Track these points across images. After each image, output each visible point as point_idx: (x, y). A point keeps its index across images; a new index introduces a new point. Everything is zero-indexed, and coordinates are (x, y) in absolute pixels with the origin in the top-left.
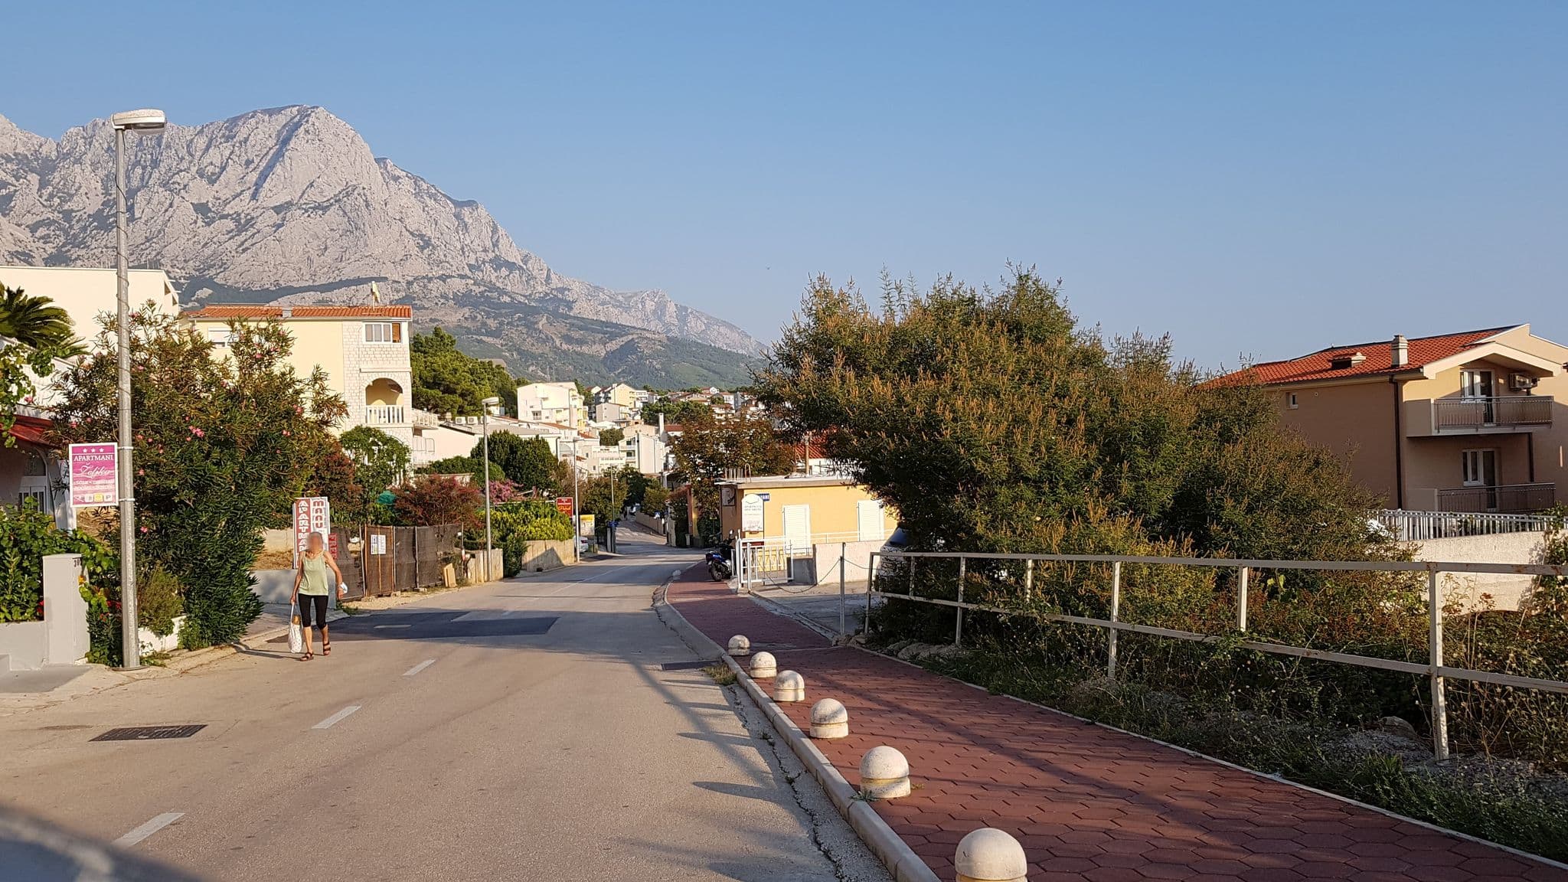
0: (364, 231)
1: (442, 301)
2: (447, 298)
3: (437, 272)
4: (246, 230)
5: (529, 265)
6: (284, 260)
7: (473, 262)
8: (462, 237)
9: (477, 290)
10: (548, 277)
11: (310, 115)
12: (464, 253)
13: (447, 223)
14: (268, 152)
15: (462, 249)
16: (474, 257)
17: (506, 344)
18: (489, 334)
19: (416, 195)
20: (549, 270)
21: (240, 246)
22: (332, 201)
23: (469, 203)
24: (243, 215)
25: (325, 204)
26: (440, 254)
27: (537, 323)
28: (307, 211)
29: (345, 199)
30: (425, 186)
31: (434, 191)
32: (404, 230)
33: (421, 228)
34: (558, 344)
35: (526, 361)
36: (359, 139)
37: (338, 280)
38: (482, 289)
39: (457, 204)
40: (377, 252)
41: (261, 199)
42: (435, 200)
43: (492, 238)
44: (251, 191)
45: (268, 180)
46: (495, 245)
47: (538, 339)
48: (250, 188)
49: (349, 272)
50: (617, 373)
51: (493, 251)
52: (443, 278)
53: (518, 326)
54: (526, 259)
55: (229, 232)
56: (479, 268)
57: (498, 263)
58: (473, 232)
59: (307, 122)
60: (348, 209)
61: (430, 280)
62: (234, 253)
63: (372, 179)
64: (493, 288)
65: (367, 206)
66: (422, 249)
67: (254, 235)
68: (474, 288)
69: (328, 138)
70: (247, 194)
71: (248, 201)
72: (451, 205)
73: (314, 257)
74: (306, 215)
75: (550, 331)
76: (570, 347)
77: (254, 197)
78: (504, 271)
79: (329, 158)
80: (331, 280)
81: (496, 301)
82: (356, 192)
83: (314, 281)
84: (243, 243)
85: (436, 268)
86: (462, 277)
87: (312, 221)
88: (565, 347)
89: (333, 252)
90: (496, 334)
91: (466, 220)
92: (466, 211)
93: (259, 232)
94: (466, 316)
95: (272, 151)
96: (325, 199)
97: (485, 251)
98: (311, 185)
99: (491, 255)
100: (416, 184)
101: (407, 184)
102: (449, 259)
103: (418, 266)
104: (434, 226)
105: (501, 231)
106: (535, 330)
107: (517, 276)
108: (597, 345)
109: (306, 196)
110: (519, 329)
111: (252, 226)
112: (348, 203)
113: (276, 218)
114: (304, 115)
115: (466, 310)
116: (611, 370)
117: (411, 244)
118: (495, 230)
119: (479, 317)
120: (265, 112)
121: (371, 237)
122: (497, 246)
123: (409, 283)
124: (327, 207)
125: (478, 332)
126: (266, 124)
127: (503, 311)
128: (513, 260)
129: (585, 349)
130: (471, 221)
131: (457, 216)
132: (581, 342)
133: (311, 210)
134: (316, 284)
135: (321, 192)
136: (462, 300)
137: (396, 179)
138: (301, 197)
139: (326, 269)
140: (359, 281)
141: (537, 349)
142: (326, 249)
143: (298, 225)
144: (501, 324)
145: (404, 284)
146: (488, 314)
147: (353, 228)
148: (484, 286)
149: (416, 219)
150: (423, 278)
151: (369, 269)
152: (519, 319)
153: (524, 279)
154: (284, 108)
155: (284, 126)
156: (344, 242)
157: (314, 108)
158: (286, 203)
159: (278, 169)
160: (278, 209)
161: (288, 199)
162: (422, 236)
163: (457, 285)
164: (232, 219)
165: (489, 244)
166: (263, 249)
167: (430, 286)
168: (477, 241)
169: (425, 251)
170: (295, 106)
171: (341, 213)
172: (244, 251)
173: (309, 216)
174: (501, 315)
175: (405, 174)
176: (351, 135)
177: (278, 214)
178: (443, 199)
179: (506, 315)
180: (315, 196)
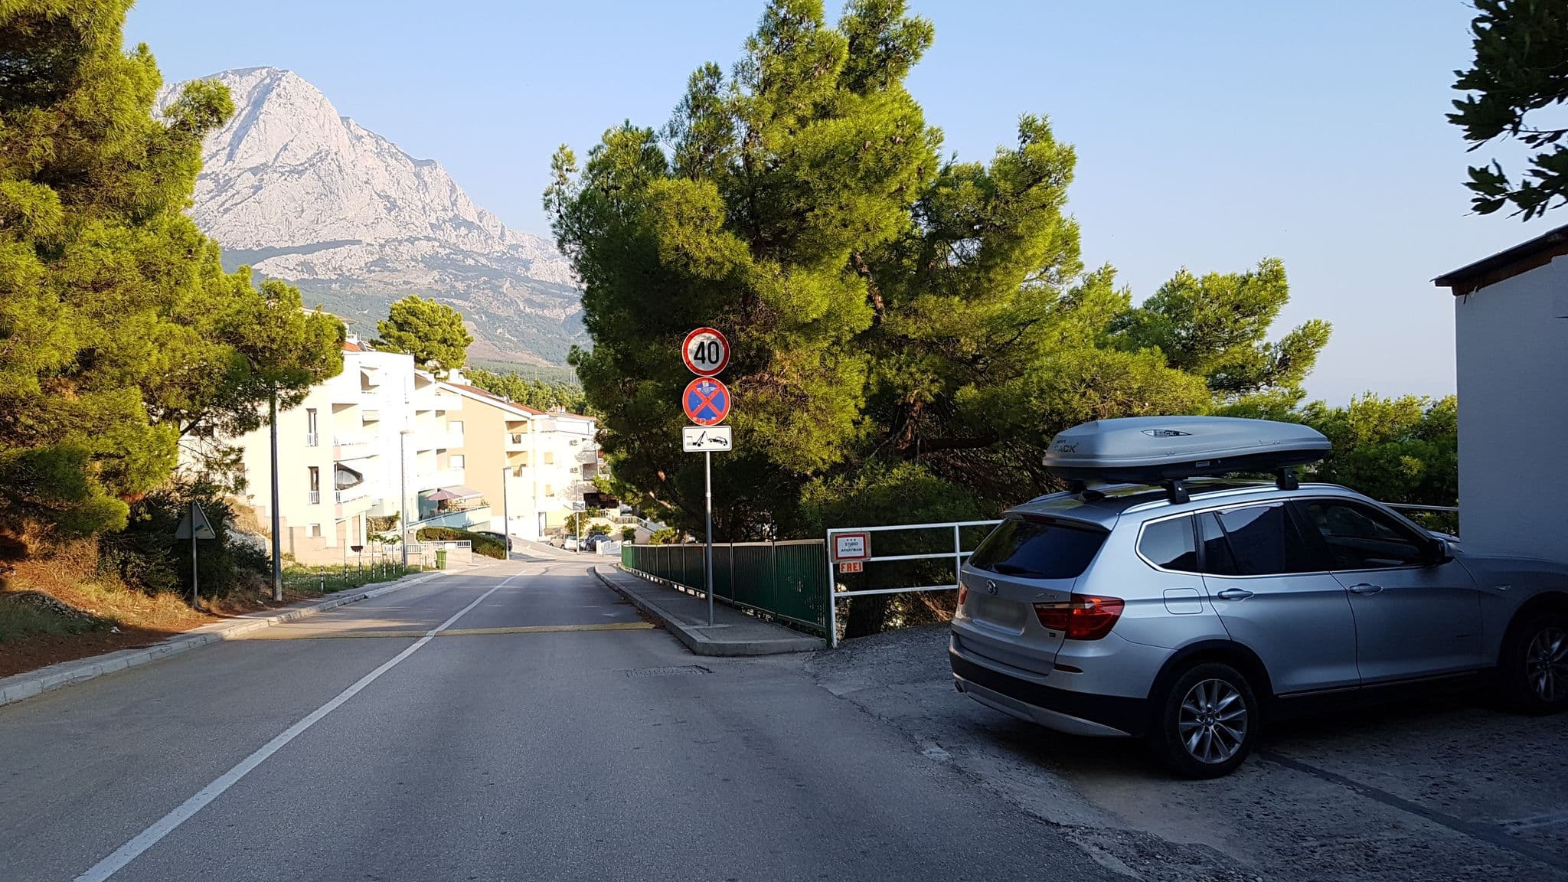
0: (338, 196)
1: (413, 263)
2: (416, 261)
3: (405, 234)
4: (226, 191)
5: (484, 222)
6: (264, 222)
7: (434, 221)
8: (423, 196)
9: (443, 252)
10: (503, 233)
11: (280, 79)
12: (425, 212)
13: (407, 182)
14: (240, 113)
15: (424, 208)
16: (435, 216)
17: (475, 307)
18: (458, 296)
19: (378, 154)
20: (503, 227)
21: (221, 206)
22: (306, 165)
23: (429, 163)
24: (221, 176)
25: (300, 168)
26: (405, 214)
27: (501, 287)
28: (283, 174)
29: (319, 164)
30: (386, 145)
31: (395, 151)
32: (374, 193)
33: (386, 188)
34: (522, 308)
35: (494, 324)
36: (327, 103)
37: (316, 241)
38: (448, 251)
39: (417, 163)
40: (351, 215)
41: (237, 160)
42: (396, 159)
43: (450, 197)
44: (227, 151)
45: (244, 142)
46: (454, 204)
47: (503, 303)
48: (224, 148)
49: (325, 235)
50: (576, 336)
51: (452, 210)
52: (412, 240)
53: (484, 289)
54: (481, 216)
55: (209, 192)
56: (440, 228)
57: (458, 222)
58: (433, 191)
59: (279, 85)
60: (322, 173)
61: (400, 242)
62: (216, 213)
63: (340, 140)
64: (457, 250)
65: (340, 171)
66: (390, 210)
67: (234, 195)
68: (440, 250)
69: (299, 102)
70: (223, 155)
71: (224, 161)
72: (412, 165)
73: (292, 219)
74: (283, 178)
75: (513, 295)
76: (533, 311)
77: (230, 157)
78: (463, 231)
79: (301, 121)
80: (309, 242)
81: (461, 263)
82: (329, 158)
83: (293, 242)
84: (223, 204)
85: (404, 231)
86: (428, 239)
87: (289, 184)
88: (528, 310)
89: (309, 215)
90: (464, 297)
91: (426, 179)
92: (426, 170)
93: (238, 193)
94: (436, 278)
95: (244, 113)
96: (298, 163)
97: (445, 210)
98: (285, 148)
99: (451, 214)
100: (377, 143)
101: (369, 144)
102: (413, 220)
103: (388, 230)
104: (396, 185)
105: (460, 191)
106: (500, 293)
107: (476, 235)
108: (557, 309)
109: (280, 158)
110: (486, 292)
111: (231, 186)
112: (323, 168)
113: (254, 180)
114: (275, 78)
115: (435, 273)
116: (571, 333)
117: (380, 205)
118: (453, 190)
119: (448, 280)
120: (236, 72)
121: (345, 201)
122: (456, 205)
123: (381, 246)
124: (302, 170)
125: (448, 295)
126: (237, 85)
127: (470, 274)
128: (470, 219)
129: (546, 312)
130: (430, 180)
131: (417, 175)
132: (542, 306)
133: (287, 174)
134: (295, 245)
135: (295, 156)
136: (431, 262)
137: (359, 138)
138: (275, 160)
139: (303, 231)
140: (336, 244)
141: (503, 312)
142: (303, 211)
143: (276, 188)
144: (468, 286)
145: (377, 247)
146: (456, 276)
147: (328, 192)
148: (449, 248)
149: (381, 181)
150: (394, 240)
151: (344, 231)
152: (485, 282)
153: (482, 238)
154: (254, 70)
155: (254, 88)
156: (319, 205)
157: (284, 71)
158: (262, 165)
159: (253, 131)
160: (254, 171)
161: (263, 161)
162: (388, 197)
163: (424, 247)
164: (211, 179)
165: (448, 204)
166: (244, 210)
167: (401, 249)
168: (437, 201)
169: (393, 213)
170: (264, 68)
171: (316, 177)
172: (226, 211)
173: (286, 179)
174: (468, 278)
175: (366, 133)
176: (319, 99)
177: (255, 176)
178: (404, 158)
179: (472, 278)
180: (289, 159)
